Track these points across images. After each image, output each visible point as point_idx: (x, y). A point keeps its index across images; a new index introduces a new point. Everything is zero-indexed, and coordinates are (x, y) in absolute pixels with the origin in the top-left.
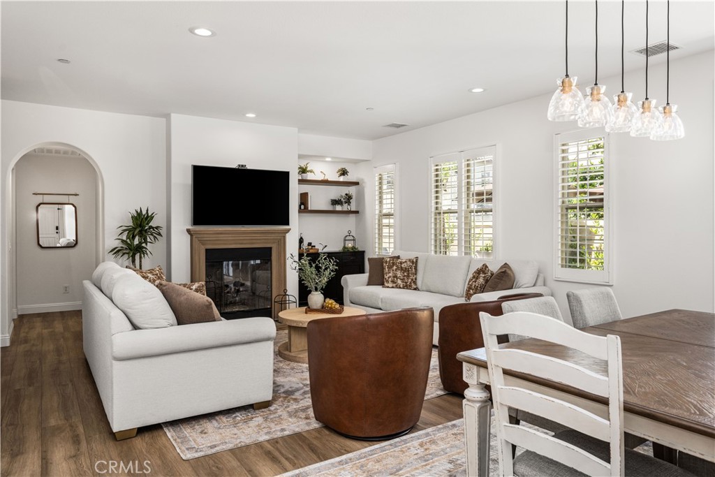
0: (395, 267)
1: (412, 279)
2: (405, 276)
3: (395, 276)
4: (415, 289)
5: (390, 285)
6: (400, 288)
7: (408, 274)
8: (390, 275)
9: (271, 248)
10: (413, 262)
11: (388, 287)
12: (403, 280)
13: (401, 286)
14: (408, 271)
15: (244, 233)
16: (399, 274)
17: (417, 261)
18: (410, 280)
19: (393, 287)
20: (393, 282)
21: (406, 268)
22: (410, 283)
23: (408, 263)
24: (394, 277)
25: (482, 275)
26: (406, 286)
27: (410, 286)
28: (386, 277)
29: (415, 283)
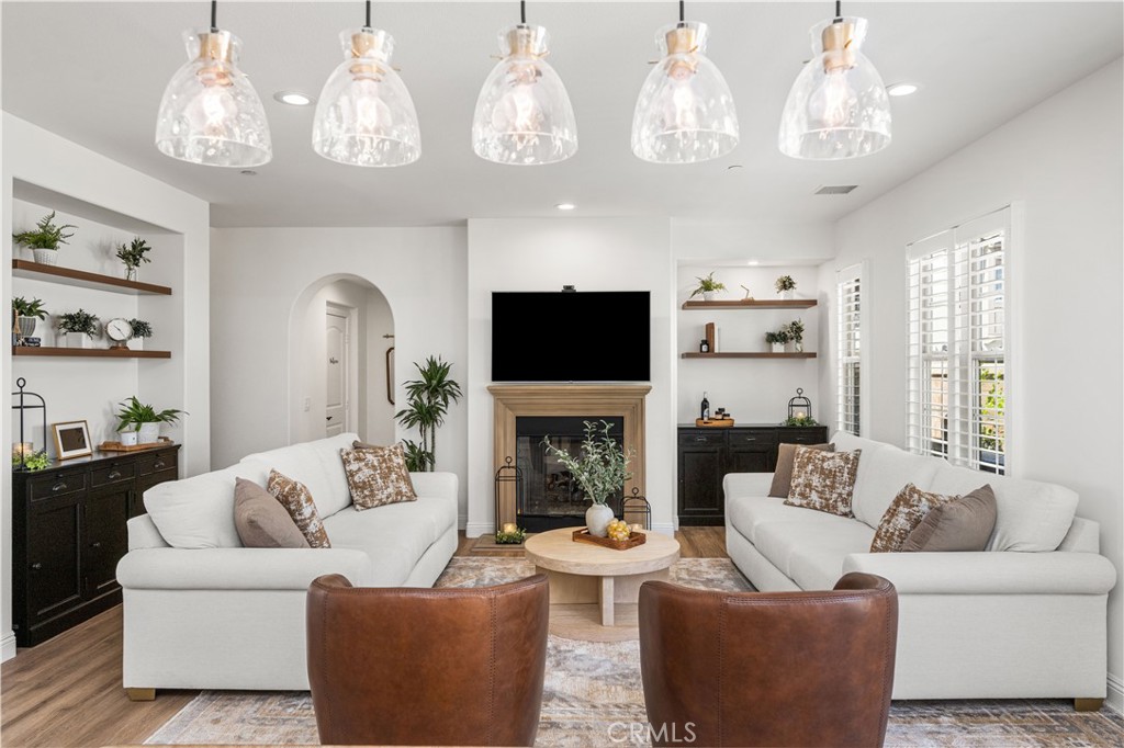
0: (810, 467)
1: (840, 495)
2: (827, 486)
3: (808, 485)
4: (845, 515)
5: (797, 500)
6: (815, 508)
7: (834, 482)
8: (800, 480)
9: (623, 418)
10: (847, 460)
11: (792, 504)
12: (821, 493)
13: (818, 505)
14: (835, 476)
15: (572, 393)
16: (816, 480)
17: (856, 458)
18: (835, 496)
19: (801, 506)
20: (802, 495)
21: (830, 471)
22: (836, 501)
23: (838, 460)
24: (806, 486)
25: (903, 509)
26: (827, 506)
27: (835, 507)
28: (793, 484)
29: (846, 502)
